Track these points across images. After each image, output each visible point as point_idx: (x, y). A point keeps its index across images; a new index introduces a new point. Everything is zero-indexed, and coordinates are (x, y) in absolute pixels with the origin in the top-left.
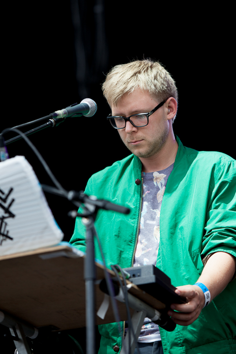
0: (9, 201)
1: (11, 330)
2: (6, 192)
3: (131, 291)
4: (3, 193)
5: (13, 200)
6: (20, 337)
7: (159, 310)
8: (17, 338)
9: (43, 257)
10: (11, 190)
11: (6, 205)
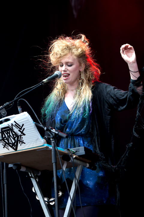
0: (22, 129)
1: (29, 173)
2: (21, 126)
3: (75, 158)
4: (20, 126)
5: (24, 129)
6: (33, 176)
7: (88, 163)
8: (32, 177)
9: (38, 150)
10: (23, 125)
11: (22, 131)
